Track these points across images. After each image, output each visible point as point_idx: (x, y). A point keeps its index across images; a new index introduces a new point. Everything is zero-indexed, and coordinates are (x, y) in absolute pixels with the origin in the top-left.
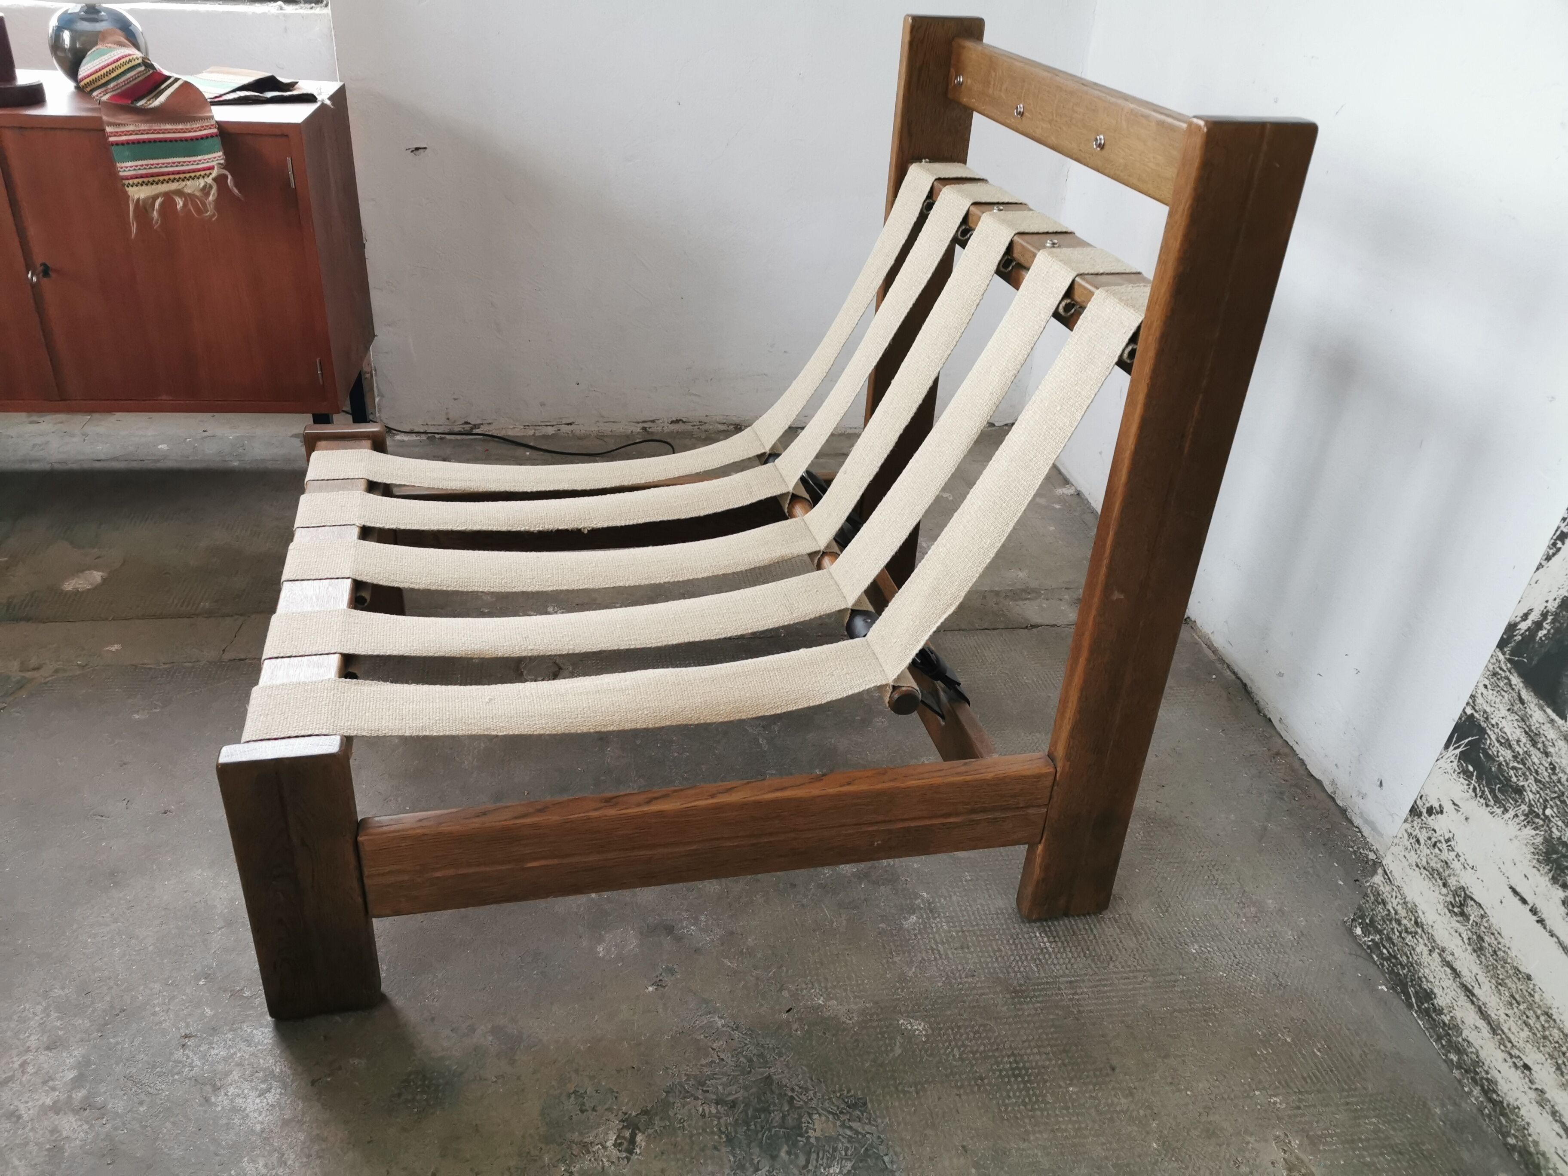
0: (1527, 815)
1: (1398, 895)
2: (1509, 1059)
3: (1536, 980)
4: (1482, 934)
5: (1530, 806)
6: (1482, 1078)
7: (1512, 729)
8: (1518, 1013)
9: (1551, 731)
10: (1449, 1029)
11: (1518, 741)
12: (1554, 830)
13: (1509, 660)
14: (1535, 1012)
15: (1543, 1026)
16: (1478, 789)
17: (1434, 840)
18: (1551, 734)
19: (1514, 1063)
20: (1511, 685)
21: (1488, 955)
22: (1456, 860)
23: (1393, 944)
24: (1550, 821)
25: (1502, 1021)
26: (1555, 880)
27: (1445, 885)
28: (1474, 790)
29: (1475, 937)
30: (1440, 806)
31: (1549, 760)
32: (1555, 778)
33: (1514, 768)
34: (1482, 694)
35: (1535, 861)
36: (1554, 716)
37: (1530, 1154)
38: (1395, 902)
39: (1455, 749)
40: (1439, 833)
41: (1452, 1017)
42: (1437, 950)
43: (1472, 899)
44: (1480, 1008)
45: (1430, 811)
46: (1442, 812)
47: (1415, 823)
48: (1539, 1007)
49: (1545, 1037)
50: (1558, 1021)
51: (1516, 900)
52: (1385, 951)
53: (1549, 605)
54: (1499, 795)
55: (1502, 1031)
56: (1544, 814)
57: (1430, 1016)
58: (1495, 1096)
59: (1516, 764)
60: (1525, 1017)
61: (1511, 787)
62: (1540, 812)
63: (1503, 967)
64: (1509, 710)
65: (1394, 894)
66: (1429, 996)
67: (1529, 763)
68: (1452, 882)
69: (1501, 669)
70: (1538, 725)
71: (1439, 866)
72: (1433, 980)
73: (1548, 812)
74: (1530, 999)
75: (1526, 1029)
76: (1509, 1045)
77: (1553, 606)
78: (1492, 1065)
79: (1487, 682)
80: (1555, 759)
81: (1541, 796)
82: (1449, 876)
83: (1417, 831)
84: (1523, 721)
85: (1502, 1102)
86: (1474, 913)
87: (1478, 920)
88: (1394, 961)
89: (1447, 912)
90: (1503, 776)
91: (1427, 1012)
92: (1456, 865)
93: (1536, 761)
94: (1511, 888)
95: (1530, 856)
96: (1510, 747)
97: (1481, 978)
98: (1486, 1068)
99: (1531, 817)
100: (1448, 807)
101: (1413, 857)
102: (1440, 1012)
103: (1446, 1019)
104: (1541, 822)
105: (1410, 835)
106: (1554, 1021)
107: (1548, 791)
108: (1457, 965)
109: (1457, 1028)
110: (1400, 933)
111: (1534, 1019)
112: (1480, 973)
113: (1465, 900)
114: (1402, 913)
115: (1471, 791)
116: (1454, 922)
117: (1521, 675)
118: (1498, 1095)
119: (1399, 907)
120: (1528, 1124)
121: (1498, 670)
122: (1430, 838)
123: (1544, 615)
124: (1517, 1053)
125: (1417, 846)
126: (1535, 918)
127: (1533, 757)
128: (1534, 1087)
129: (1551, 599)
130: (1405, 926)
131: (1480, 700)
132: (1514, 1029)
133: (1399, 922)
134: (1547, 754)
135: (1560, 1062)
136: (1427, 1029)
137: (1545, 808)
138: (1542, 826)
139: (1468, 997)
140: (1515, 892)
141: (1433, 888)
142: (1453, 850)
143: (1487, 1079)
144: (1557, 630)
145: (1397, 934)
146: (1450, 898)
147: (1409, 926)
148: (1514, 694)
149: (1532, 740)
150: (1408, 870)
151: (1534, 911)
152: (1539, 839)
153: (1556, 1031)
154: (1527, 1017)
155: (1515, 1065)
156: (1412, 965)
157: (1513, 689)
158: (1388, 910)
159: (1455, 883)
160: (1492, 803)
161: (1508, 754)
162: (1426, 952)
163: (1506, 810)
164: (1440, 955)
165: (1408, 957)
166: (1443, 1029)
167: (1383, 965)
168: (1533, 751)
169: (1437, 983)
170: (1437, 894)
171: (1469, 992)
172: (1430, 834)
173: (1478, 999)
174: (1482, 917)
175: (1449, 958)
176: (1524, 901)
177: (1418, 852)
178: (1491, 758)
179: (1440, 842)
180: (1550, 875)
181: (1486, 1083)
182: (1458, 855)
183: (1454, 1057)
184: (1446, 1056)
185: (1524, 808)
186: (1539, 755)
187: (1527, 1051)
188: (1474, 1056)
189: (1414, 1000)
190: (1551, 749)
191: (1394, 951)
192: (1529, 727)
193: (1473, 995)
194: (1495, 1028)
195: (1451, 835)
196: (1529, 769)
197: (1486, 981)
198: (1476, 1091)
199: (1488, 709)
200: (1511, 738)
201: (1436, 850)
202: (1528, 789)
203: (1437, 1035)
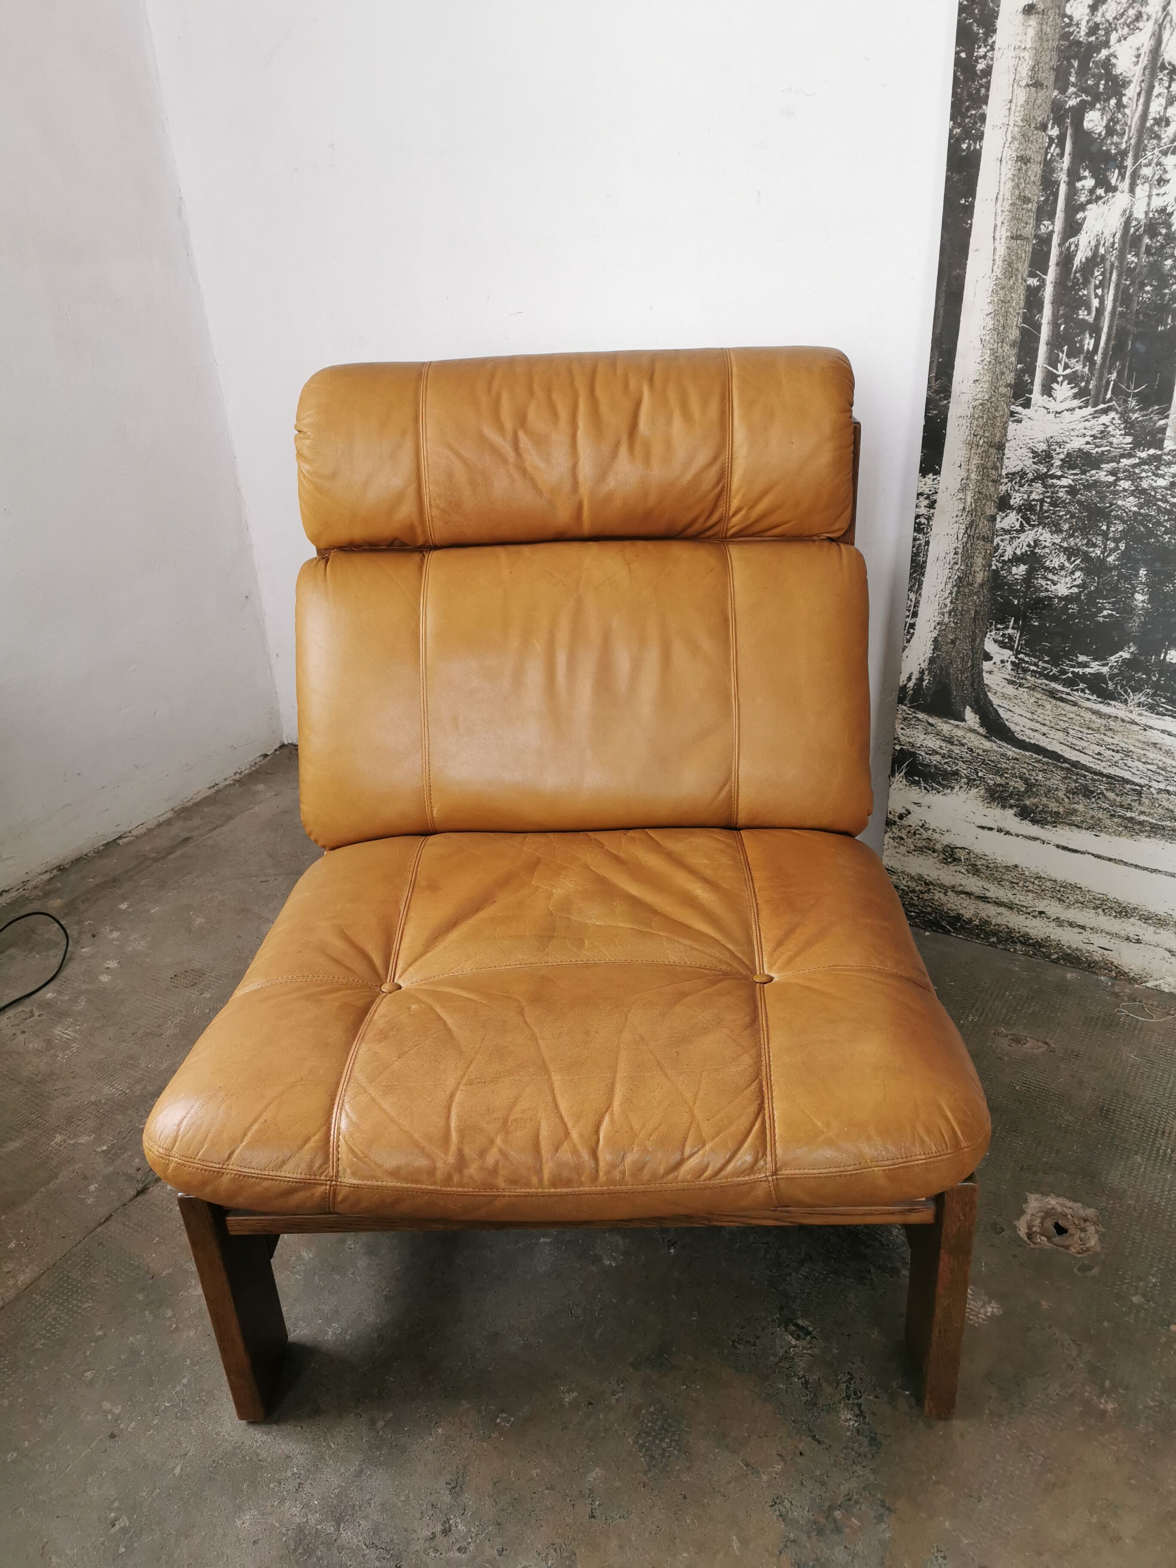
0: (968, 783)
1: (904, 876)
2: (1028, 916)
3: (1022, 865)
4: (974, 862)
5: (967, 777)
6: (1017, 938)
7: (933, 743)
8: (1020, 889)
9: (959, 731)
10: (981, 926)
11: (941, 747)
12: (989, 781)
13: (911, 707)
14: (1030, 882)
15: (1039, 886)
16: (928, 787)
17: (912, 831)
18: (960, 733)
19: (1033, 916)
20: (919, 720)
21: (984, 871)
22: (934, 833)
23: (916, 906)
24: (984, 778)
25: (1013, 900)
26: (1004, 807)
27: (934, 851)
28: (925, 788)
29: (970, 867)
30: (906, 810)
31: (966, 747)
32: (975, 754)
33: (945, 763)
34: (902, 734)
35: (986, 805)
36: (956, 723)
37: (1069, 955)
38: (904, 882)
39: (899, 773)
40: (913, 826)
41: (980, 919)
42: (949, 890)
43: (956, 848)
44: (995, 902)
45: (901, 817)
46: (910, 813)
47: (894, 830)
48: (1031, 877)
49: (1043, 891)
50: (1046, 877)
51: (986, 831)
52: (913, 914)
53: (921, 666)
54: (944, 782)
55: (1016, 904)
56: (978, 777)
57: (964, 928)
58: (1031, 941)
59: (946, 760)
60: (1025, 888)
61: (949, 773)
62: (975, 777)
63: (996, 871)
64: (925, 734)
65: (901, 878)
66: (958, 917)
67: (954, 755)
68: (938, 847)
69: (908, 714)
70: (949, 733)
71: (924, 843)
72: (955, 908)
73: (980, 774)
74: (1023, 877)
75: (1029, 894)
76: (1024, 909)
77: (925, 665)
78: (1020, 926)
79: (902, 726)
80: (970, 745)
81: (971, 769)
82: (934, 844)
83: (898, 833)
84: (938, 735)
85: (1037, 942)
86: (962, 855)
87: (967, 856)
88: (922, 915)
89: (944, 865)
90: (941, 771)
91: (962, 927)
92: (936, 836)
93: (958, 752)
94: (979, 827)
95: (981, 804)
96: (937, 753)
97: (987, 886)
98: (1017, 930)
99: (971, 783)
100: (912, 808)
101: (903, 849)
102: (970, 921)
103: (977, 922)
104: (979, 782)
105: (894, 838)
106: (1044, 878)
107: (974, 764)
108: (968, 889)
109: (987, 923)
110: (918, 897)
111: (1032, 885)
112: (984, 883)
113: (952, 852)
114: (912, 884)
115: (923, 791)
116: (952, 868)
117: (923, 712)
118: (1033, 939)
119: (910, 883)
120: (1059, 941)
121: (906, 716)
122: (909, 832)
123: (922, 672)
124: (1031, 909)
125: (902, 841)
126: (1003, 833)
127: (955, 751)
128: (1051, 920)
129: (921, 662)
130: (919, 890)
131: (902, 738)
132: (1022, 898)
133: (914, 891)
134: (963, 745)
135: (1059, 896)
136: (967, 936)
137: (977, 773)
138: (981, 783)
139: (984, 901)
140: (982, 828)
141: (926, 858)
142: (929, 829)
143: (1022, 936)
144: (935, 677)
145: (916, 898)
146: (942, 856)
147: (922, 888)
148: (924, 724)
149: (949, 742)
150: (903, 859)
151: (1000, 830)
152: (983, 792)
153: (1048, 883)
154: (1027, 887)
155: (1035, 917)
156: (936, 909)
157: (922, 721)
158: (902, 889)
159: (940, 847)
160: (941, 789)
161: (938, 758)
162: (942, 896)
163: (953, 788)
164: (953, 891)
165: (931, 907)
166: (977, 929)
167: (916, 922)
168: (953, 748)
169: (959, 907)
170: (932, 860)
171: (984, 899)
172: (908, 829)
173: (991, 898)
174: (969, 853)
175: (960, 889)
176: (991, 829)
177: (905, 844)
178: (928, 766)
179: (918, 830)
180: (1000, 806)
181: (1022, 939)
182: (934, 830)
183: (994, 939)
184: (988, 942)
185: (965, 780)
186: (958, 748)
187: (1037, 904)
188: (1006, 930)
189: (949, 927)
190: (964, 741)
191: (919, 909)
192: (944, 736)
193: (987, 898)
194: (1010, 906)
195: (923, 822)
196: (956, 758)
197: (991, 885)
198: (1019, 947)
199: (911, 740)
200: (935, 748)
201: (918, 836)
202: (961, 769)
203: (975, 935)
